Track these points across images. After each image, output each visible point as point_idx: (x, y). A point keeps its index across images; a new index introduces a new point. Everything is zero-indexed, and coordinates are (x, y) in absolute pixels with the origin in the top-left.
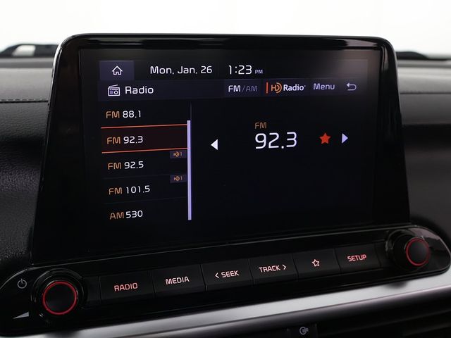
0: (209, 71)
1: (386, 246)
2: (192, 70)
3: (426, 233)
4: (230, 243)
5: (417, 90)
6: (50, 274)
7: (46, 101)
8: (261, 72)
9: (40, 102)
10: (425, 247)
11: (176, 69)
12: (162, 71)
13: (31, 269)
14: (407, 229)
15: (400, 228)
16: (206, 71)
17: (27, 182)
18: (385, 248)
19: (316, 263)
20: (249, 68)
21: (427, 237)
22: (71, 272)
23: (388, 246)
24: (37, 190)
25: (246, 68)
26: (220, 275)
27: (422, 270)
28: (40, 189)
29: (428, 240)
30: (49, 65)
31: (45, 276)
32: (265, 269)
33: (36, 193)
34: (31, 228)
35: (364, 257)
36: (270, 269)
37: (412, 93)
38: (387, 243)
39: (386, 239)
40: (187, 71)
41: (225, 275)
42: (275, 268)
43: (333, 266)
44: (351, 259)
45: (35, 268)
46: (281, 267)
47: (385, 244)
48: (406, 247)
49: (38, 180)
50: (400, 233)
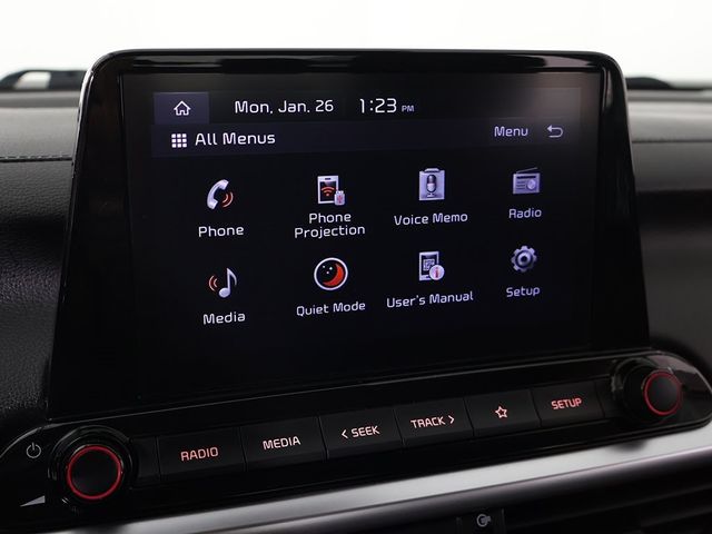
0: (329, 108)
1: (613, 384)
2: (302, 107)
3: (674, 363)
4: (364, 382)
5: (658, 136)
6: (78, 434)
7: (70, 159)
8: (410, 108)
9: (59, 160)
10: (674, 386)
11: (276, 105)
12: (254, 108)
13: (48, 427)
14: (644, 356)
15: (635, 356)
16: (323, 107)
17: (39, 287)
18: (611, 388)
19: (502, 413)
20: (392, 102)
21: (677, 369)
22: (112, 431)
23: (615, 384)
24: (56, 300)
25: (387, 102)
26: (349, 433)
27: (670, 421)
28: (60, 299)
29: (679, 373)
30: (72, 103)
31: (71, 438)
32: (421, 423)
33: (55, 306)
34: (47, 362)
35: (577, 402)
36: (428, 422)
37: (650, 142)
38: (613, 379)
39: (612, 375)
40: (293, 108)
41: (358, 433)
42: (436, 421)
43: (528, 417)
44: (557, 405)
45: (53, 425)
46: (446, 420)
47: (611, 381)
48: (644, 386)
49: (57, 285)
50: (634, 363)
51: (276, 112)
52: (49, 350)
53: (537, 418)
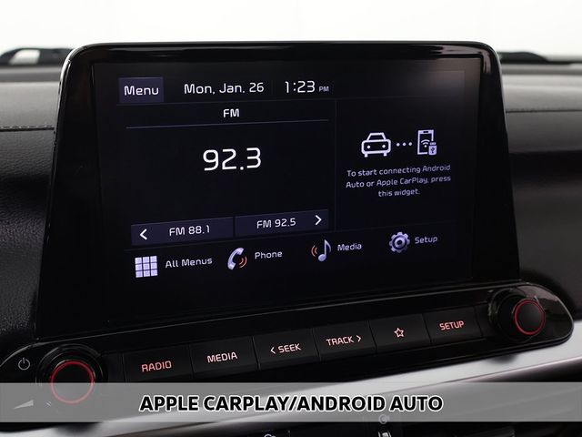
0: (260, 89)
1: (489, 308)
2: (238, 88)
3: (540, 293)
4: (289, 308)
6: (60, 350)
7: (52, 129)
8: (326, 89)
9: (44, 129)
10: (538, 311)
11: (217, 87)
12: (200, 90)
13: (36, 345)
14: (515, 287)
15: (506, 287)
16: (255, 89)
17: (28, 233)
18: (488, 313)
19: (399, 333)
20: (312, 84)
21: (542, 297)
22: (87, 348)
23: (492, 309)
24: (42, 243)
25: (307, 84)
26: (276, 350)
27: (536, 339)
28: (45, 241)
29: (543, 301)
31: (54, 354)
32: (334, 341)
33: (41, 248)
34: (35, 293)
35: (461, 324)
36: (340, 341)
38: (490, 305)
39: (489, 302)
40: (231, 89)
41: (284, 349)
42: (347, 340)
43: (421, 336)
44: (445, 327)
45: (40, 344)
46: (355, 339)
47: (488, 307)
48: (514, 310)
49: (43, 229)
50: (506, 293)
51: (217, 93)
52: (37, 282)
53: (428, 337)
